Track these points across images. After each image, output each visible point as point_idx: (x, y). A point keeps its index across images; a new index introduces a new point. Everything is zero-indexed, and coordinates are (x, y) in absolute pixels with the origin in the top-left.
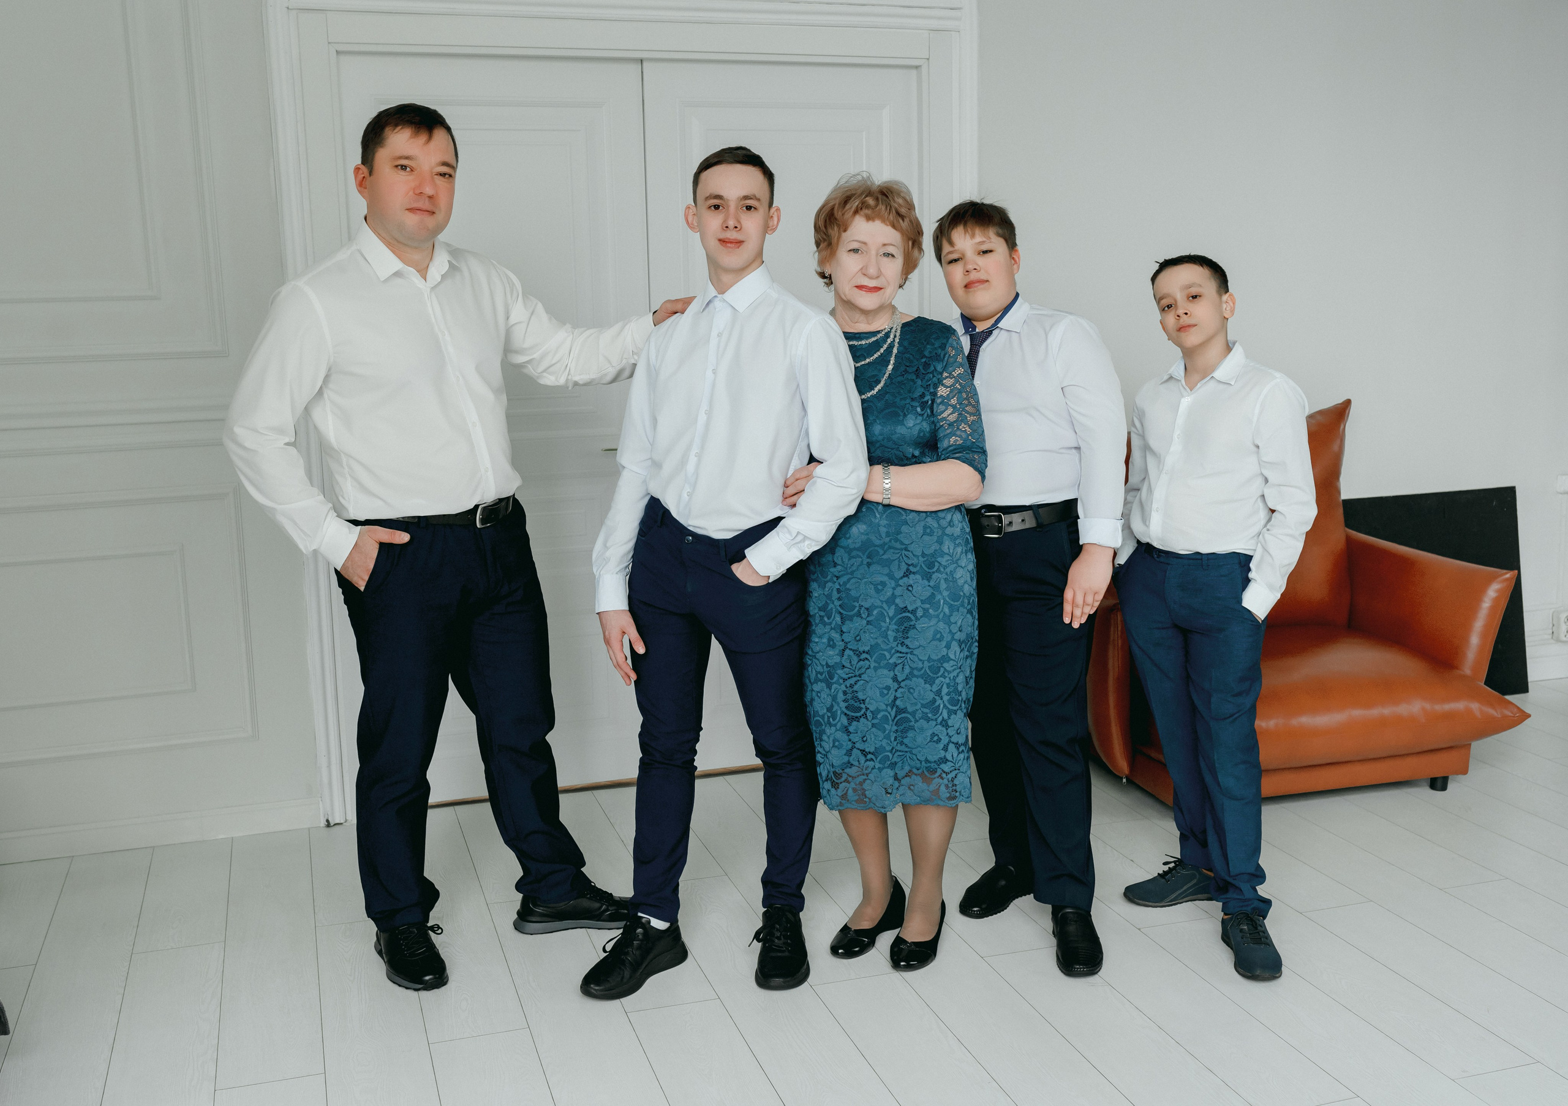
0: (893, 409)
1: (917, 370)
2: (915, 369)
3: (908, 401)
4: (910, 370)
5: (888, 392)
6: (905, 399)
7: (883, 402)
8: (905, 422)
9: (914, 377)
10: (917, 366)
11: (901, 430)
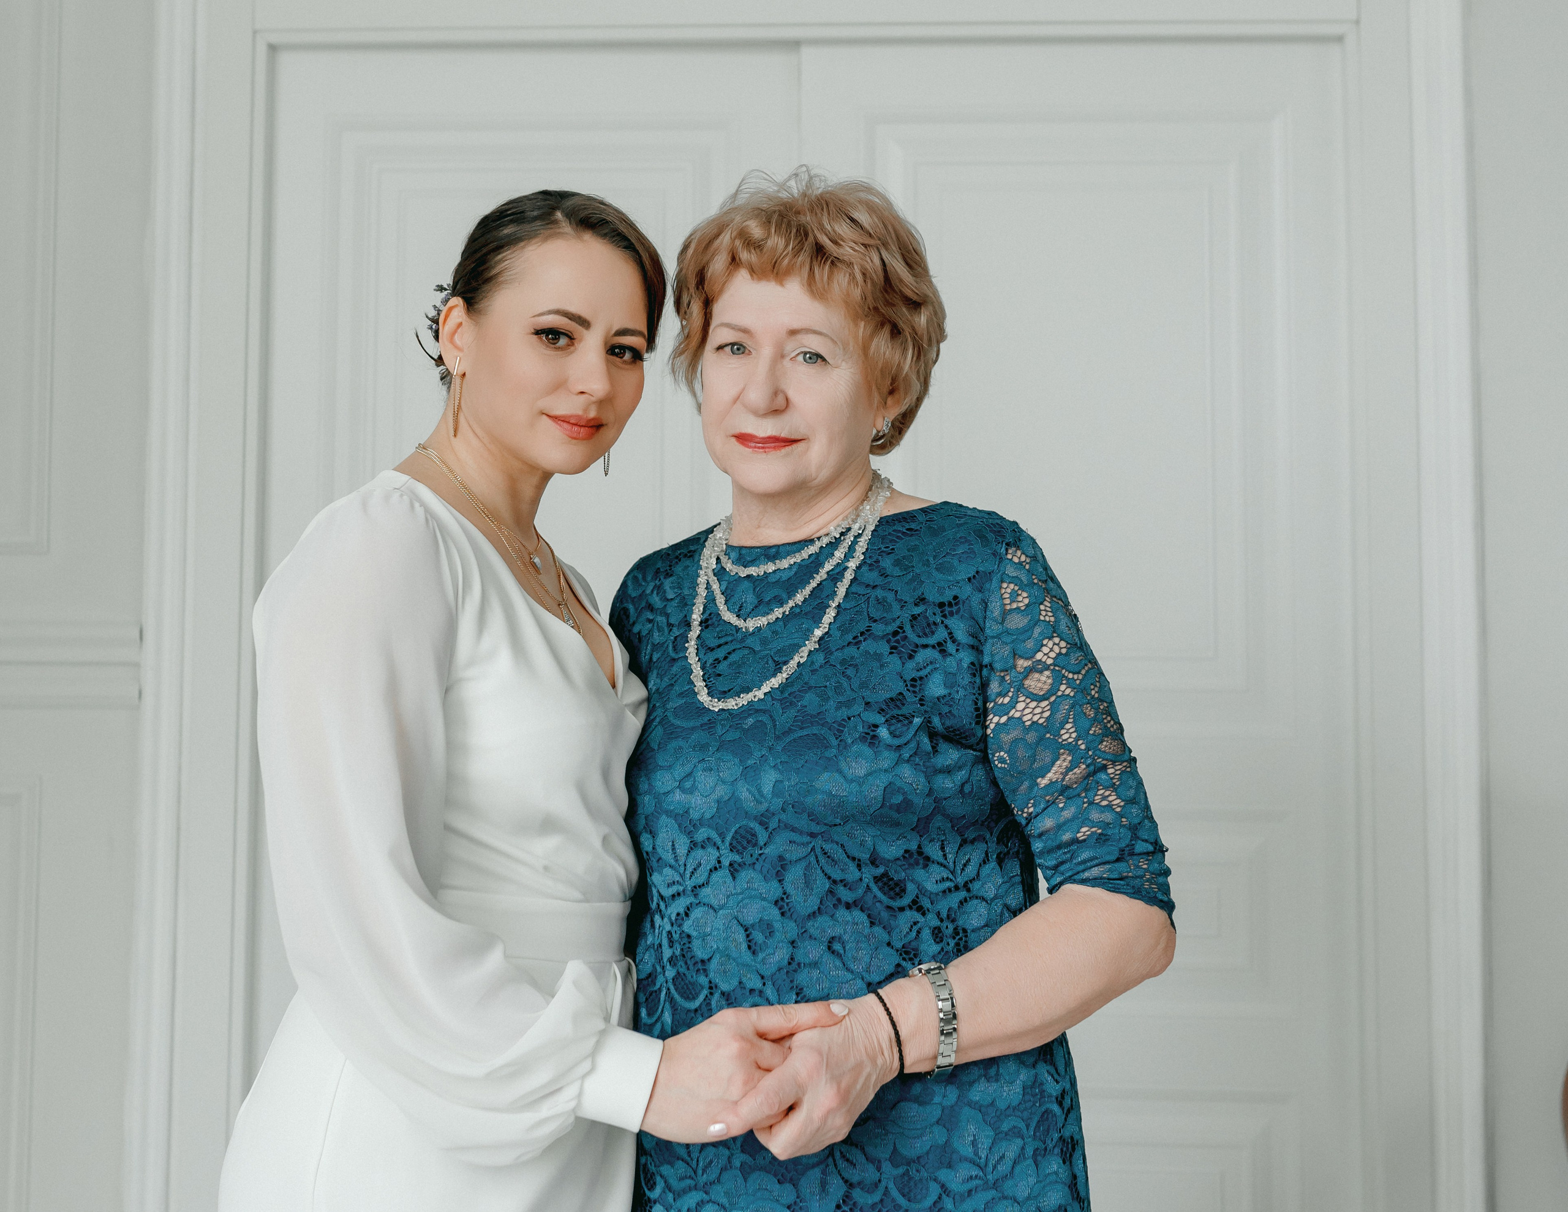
0: (815, 730)
1: (895, 633)
2: (891, 628)
3: (858, 708)
4: (879, 629)
5: (810, 688)
6: (848, 704)
7: (792, 712)
8: (843, 765)
9: (884, 648)
10: (898, 623)
11: (827, 783)
